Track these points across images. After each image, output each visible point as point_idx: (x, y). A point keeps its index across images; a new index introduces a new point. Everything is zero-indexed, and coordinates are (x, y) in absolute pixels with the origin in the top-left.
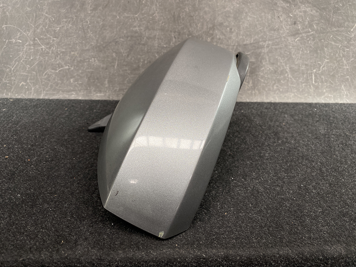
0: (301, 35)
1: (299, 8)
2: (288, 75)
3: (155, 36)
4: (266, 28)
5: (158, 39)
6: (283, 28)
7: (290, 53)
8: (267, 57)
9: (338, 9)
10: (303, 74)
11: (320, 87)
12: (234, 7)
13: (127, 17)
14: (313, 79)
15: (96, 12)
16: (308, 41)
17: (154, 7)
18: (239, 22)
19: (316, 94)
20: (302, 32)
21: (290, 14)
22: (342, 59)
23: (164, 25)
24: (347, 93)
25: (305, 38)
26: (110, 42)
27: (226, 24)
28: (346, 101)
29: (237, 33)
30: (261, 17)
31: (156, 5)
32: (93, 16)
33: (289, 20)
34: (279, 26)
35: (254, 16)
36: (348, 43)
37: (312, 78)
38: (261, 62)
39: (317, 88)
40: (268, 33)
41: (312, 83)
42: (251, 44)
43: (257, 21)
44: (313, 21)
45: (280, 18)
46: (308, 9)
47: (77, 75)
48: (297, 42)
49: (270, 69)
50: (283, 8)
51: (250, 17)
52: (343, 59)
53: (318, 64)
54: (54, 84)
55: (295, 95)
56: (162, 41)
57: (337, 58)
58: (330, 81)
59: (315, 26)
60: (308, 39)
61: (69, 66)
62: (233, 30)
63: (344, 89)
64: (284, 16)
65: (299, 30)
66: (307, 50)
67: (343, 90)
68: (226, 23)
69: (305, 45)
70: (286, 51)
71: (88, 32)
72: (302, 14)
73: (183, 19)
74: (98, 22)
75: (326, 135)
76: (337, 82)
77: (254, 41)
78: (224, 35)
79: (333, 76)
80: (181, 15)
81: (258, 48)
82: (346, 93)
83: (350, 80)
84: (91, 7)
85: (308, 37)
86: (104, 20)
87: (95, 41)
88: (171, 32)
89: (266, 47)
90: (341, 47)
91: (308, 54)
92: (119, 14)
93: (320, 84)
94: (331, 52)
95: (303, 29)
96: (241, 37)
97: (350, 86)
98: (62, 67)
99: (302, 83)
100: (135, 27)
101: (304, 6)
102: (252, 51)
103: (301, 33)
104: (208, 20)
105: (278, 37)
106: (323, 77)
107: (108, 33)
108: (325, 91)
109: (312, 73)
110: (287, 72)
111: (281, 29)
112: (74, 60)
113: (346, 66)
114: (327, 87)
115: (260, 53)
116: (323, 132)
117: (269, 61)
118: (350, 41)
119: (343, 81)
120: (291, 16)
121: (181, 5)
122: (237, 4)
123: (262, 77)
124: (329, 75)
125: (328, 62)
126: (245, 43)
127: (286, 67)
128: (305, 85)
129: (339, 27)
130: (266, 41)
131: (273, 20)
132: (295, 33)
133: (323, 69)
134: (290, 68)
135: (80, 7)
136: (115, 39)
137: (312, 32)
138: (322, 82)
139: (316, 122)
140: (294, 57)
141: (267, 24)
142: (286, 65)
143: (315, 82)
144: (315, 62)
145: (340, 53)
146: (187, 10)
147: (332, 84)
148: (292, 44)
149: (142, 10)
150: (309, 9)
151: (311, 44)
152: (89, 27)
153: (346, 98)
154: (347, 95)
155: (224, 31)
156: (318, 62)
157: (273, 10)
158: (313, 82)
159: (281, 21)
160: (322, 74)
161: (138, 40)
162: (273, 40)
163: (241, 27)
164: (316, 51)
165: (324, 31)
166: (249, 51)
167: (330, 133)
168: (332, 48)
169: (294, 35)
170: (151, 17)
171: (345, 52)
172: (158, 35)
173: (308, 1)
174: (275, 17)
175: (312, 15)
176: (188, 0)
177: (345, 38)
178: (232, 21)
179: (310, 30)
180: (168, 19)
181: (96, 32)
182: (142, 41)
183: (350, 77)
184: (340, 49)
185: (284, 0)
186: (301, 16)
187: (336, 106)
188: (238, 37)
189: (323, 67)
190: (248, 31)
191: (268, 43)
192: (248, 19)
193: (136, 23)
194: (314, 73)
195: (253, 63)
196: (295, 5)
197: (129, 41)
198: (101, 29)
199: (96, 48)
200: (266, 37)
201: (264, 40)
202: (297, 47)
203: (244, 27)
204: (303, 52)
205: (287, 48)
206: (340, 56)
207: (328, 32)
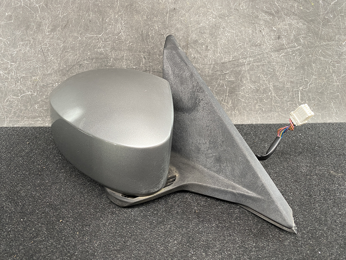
0: (286, 51)
1: (284, 20)
2: (271, 94)
3: (123, 56)
4: (247, 43)
5: (126, 60)
6: (266, 43)
7: (274, 70)
8: (248, 75)
9: (328, 21)
10: (288, 92)
12: (209, 22)
13: (90, 38)
14: (300, 97)
15: (55, 33)
17: (119, 25)
18: (216, 38)
20: (287, 47)
21: (273, 28)
22: (331, 75)
23: (132, 45)
25: (291, 53)
26: (74, 65)
28: (336, 120)
29: (214, 51)
30: (241, 32)
31: (121, 24)
32: (52, 38)
33: (272, 34)
34: (261, 41)
35: (233, 31)
36: (339, 57)
37: (298, 96)
38: (241, 81)
40: (248, 49)
41: (298, 101)
42: (230, 62)
43: (237, 36)
44: (299, 35)
45: (262, 33)
46: (294, 22)
47: (42, 100)
48: (281, 58)
49: (251, 87)
50: (266, 21)
51: (229, 32)
52: (333, 75)
53: (305, 81)
54: (17, 110)
55: (279, 115)
56: (131, 62)
57: (326, 74)
58: (319, 99)
59: (301, 40)
60: (294, 55)
61: (31, 92)
62: (209, 48)
64: (267, 30)
65: (284, 45)
66: (292, 66)
67: (332, 108)
68: (201, 40)
69: (290, 61)
70: (269, 68)
71: (48, 55)
72: (287, 27)
73: (153, 38)
74: (57, 44)
75: (307, 175)
76: (326, 99)
77: (232, 58)
78: (200, 53)
79: (322, 93)
80: (150, 34)
81: (238, 66)
82: (335, 111)
83: (340, 97)
84: (48, 27)
85: (293, 52)
86: (64, 42)
87: (57, 65)
88: (140, 52)
89: (247, 64)
90: (331, 62)
91: (293, 71)
92: (81, 34)
93: (307, 102)
94: (320, 68)
95: (289, 43)
96: (219, 54)
97: (340, 103)
98: (24, 92)
99: (287, 101)
100: (100, 48)
101: (289, 18)
102: (231, 69)
104: (181, 37)
105: (260, 53)
106: (310, 94)
107: (70, 55)
109: (298, 91)
110: (270, 91)
111: (263, 45)
112: (36, 85)
113: (336, 82)
114: (314, 105)
115: (240, 71)
116: (304, 170)
117: (251, 79)
118: (341, 55)
119: (332, 98)
120: (275, 29)
121: (149, 23)
122: (213, 18)
123: (243, 97)
124: (317, 92)
125: (316, 79)
126: (223, 61)
127: (269, 85)
128: (290, 104)
129: (328, 41)
130: (247, 58)
131: (254, 34)
132: (279, 49)
133: (311, 86)
134: (274, 86)
136: (79, 62)
137: (299, 47)
139: (299, 155)
140: (278, 74)
141: (247, 39)
142: (269, 82)
144: (302, 79)
145: (329, 69)
146: (157, 28)
147: (320, 102)
148: (276, 60)
149: (106, 29)
151: (297, 59)
152: (48, 50)
153: (335, 116)
154: (337, 113)
155: (199, 49)
156: (305, 78)
157: (254, 23)
158: (300, 101)
159: (263, 35)
160: (309, 91)
161: (104, 62)
162: (255, 56)
163: (219, 44)
164: (303, 68)
165: (312, 46)
166: (227, 70)
167: (313, 172)
168: (321, 64)
169: (278, 51)
170: (117, 37)
171: (335, 67)
172: (126, 56)
173: (293, 13)
174: (257, 31)
175: (298, 28)
176: (157, 17)
177: (336, 52)
178: (208, 37)
179: (296, 44)
180: (136, 38)
181: (57, 55)
182: (108, 62)
183: (340, 94)
184: (329, 64)
185: (266, 12)
186: (286, 30)
187: (324, 127)
188: (215, 55)
189: (311, 84)
190: (226, 48)
191: (249, 60)
192: (226, 35)
193: (100, 44)
194: (300, 91)
195: (233, 82)
196: (279, 18)
197: (94, 63)
198: (63, 51)
199: (59, 72)
200: (247, 53)
201: (244, 56)
202: (282, 63)
203: (221, 44)
204: (289, 68)
205: (270, 65)
206: (330, 72)
207: (316, 47)
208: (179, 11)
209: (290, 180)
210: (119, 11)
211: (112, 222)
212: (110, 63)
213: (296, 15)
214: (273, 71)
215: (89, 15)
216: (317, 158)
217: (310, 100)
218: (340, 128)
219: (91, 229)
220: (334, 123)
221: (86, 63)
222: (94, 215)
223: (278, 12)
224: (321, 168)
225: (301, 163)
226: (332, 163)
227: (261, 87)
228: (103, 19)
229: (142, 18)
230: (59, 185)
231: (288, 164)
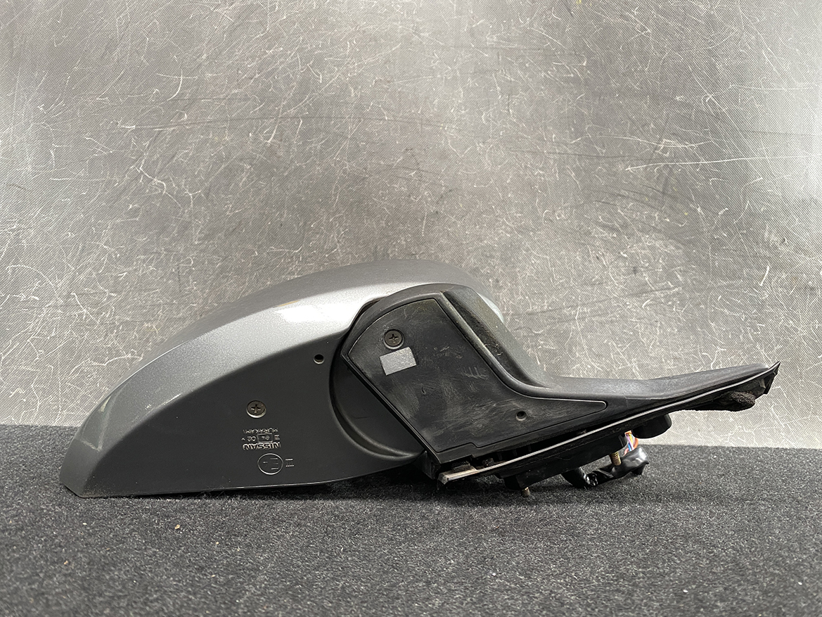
0: (653, 295)
1: (639, 240)
4: (575, 280)
6: (612, 280)
7: (636, 332)
8: (584, 342)
9: (721, 242)
12: (500, 239)
13: (276, 254)
15: (211, 242)
16: (671, 306)
17: (333, 235)
18: (514, 267)
19: (712, 428)
20: (653, 288)
21: (622, 253)
22: (755, 347)
24: (785, 425)
25: (663, 300)
27: (486, 270)
29: (511, 290)
30: (560, 258)
31: (339, 232)
32: (202, 251)
33: (621, 264)
34: (601, 277)
35: (545, 256)
36: (759, 310)
38: (570, 351)
40: (579, 291)
42: (544, 312)
43: (554, 265)
44: (673, 266)
45: (602, 261)
46: (658, 244)
48: (646, 309)
49: (592, 366)
50: (605, 241)
51: (537, 257)
53: (703, 356)
57: (743, 343)
59: (679, 276)
60: (670, 303)
61: (133, 353)
62: (501, 283)
63: (777, 416)
64: (610, 256)
65: (647, 284)
66: (671, 326)
67: (774, 418)
69: (664, 315)
70: (624, 327)
71: (188, 281)
73: (395, 259)
74: (211, 262)
77: (548, 306)
80: (389, 252)
81: (561, 321)
84: (200, 232)
85: (668, 298)
86: (225, 259)
87: (201, 301)
89: (578, 319)
90: (745, 320)
91: (674, 335)
92: (260, 246)
94: (727, 331)
96: (521, 297)
97: (788, 407)
98: (118, 354)
100: (292, 273)
101: (648, 236)
102: (548, 327)
105: (603, 297)
107: (230, 285)
108: (731, 419)
111: (606, 283)
112: (147, 341)
115: (567, 332)
117: (590, 349)
118: (762, 306)
120: (625, 255)
121: (391, 233)
122: (507, 232)
125: (724, 352)
126: (530, 310)
127: (631, 362)
129: (730, 278)
130: (577, 306)
131: (586, 263)
132: (641, 291)
134: (641, 366)
135: (178, 232)
137: (677, 289)
140: (644, 340)
141: (573, 271)
142: (629, 358)
144: (696, 353)
145: (746, 333)
146: (404, 243)
148: (637, 313)
149: (309, 241)
150: (661, 242)
151: (678, 312)
153: (786, 437)
154: (787, 431)
156: (701, 352)
157: (583, 244)
159: (604, 266)
162: (593, 304)
163: (519, 278)
164: (693, 329)
165: (702, 287)
166: (540, 327)
168: (726, 322)
169: (637, 295)
170: (327, 255)
171: (758, 331)
173: (653, 227)
174: (591, 258)
175: (668, 255)
176: (404, 223)
177: (751, 301)
178: (499, 265)
179: (670, 284)
181: (206, 281)
184: (743, 324)
185: (604, 226)
186: (645, 257)
188: (513, 297)
189: (716, 364)
190: (535, 286)
191: (581, 311)
192: (533, 262)
193: (294, 266)
195: (553, 354)
196: (630, 235)
198: (218, 275)
199: (201, 316)
200: (577, 298)
201: (571, 304)
202: (649, 320)
203: (524, 278)
204: (664, 331)
205: (626, 322)
206: (749, 339)
207: (710, 289)
208: (445, 217)
210: (338, 211)
213: (660, 231)
214: (634, 334)
215: (281, 216)
223: (625, 226)
227: (614, 367)
228: (305, 223)
229: (378, 223)
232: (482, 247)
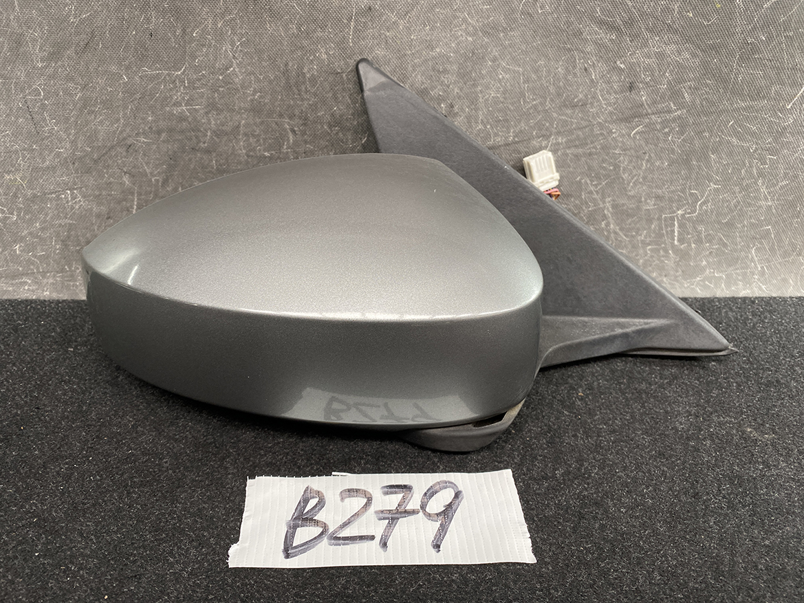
0: (647, 120)
1: (645, 45)
2: (608, 224)
3: (238, 127)
4: (552, 100)
5: (246, 134)
6: (599, 100)
7: (617, 167)
9: (754, 49)
10: (650, 221)
11: (692, 253)
12: (458, 44)
13: (152, 78)
14: (676, 234)
15: (59, 63)
16: (667, 134)
17: (227, 47)
18: (474, 85)
19: (680, 273)
20: (649, 111)
21: (618, 63)
22: (756, 183)
23: (260, 97)
24: (762, 268)
25: (658, 127)
26: (112, 147)
27: (437, 92)
28: (760, 289)
29: (468, 118)
30: (536, 71)
31: (233, 44)
32: (52, 77)
33: (615, 78)
34: (586, 96)
35: (517, 69)
36: (775, 140)
37: (673, 231)
39: (684, 255)
40: (555, 115)
41: (673, 244)
42: (508, 145)
43: (527, 81)
44: (682, 82)
45: (591, 75)
46: (670, 49)
47: (30, 233)
48: (635, 138)
50: (599, 45)
51: (506, 71)
52: (760, 183)
53: (691, 194)
56: (258, 141)
57: (743, 179)
58: (721, 239)
59: (686, 95)
60: (667, 130)
61: (3, 211)
62: (456, 109)
63: (756, 258)
64: (602, 66)
65: (642, 105)
66: (661, 158)
67: (752, 260)
68: (436, 90)
69: (656, 145)
70: (604, 161)
71: (44, 120)
72: (652, 61)
73: (313, 80)
74: (67, 92)
75: (688, 439)
76: (739, 239)
77: (514, 137)
79: (730, 225)
80: (305, 70)
82: (760, 269)
83: (773, 236)
84: (41, 48)
85: (665, 123)
86: (84, 87)
87: (68, 145)
88: (281, 116)
90: (755, 151)
91: (663, 170)
92: (128, 68)
93: (693, 245)
94: (728, 164)
95: (655, 102)
96: (480, 126)
97: (772, 249)
99: (645, 244)
100: (178, 104)
101: (657, 38)
103: (647, 114)
105: (584, 123)
106: (701, 228)
107: (101, 122)
108: (704, 263)
109: (672, 219)
110: (605, 217)
111: (592, 104)
112: (15, 196)
113: (766, 199)
114: (711, 253)
116: (682, 424)
118: (781, 134)
119: (754, 238)
120: (622, 66)
121: (305, 43)
122: (468, 34)
124: (719, 222)
125: (717, 190)
126: (491, 143)
127: (604, 202)
128: (651, 250)
129: (753, 99)
130: (550, 136)
131: (570, 77)
132: (631, 115)
133: (704, 207)
134: (615, 206)
135: (10, 50)
136: (124, 139)
137: (679, 112)
138: (699, 241)
139: (670, 384)
140: (625, 176)
141: (552, 89)
142: (603, 198)
143: (678, 241)
144: (683, 191)
145: (751, 166)
146: (324, 56)
147: (725, 245)
148: (623, 142)
149: (194, 57)
150: (673, 47)
151: (674, 142)
152: (43, 107)
153: (759, 280)
154: (762, 273)
156: (690, 189)
157: (569, 50)
158: (676, 242)
159: (592, 81)
160: (700, 220)
161: (190, 139)
162: (571, 132)
163: (481, 100)
164: (687, 162)
165: (713, 109)
167: (702, 430)
168: (730, 154)
169: (627, 120)
170: (221, 77)
171: (765, 163)
172: (246, 126)
173: (669, 26)
174: (577, 71)
175: (679, 65)
176: (323, 27)
177: (770, 127)
178: (455, 83)
179: (672, 105)
180: (270, 82)
181: (67, 119)
182: (200, 141)
183: (774, 227)
184: (751, 156)
185: (601, 23)
186: (648, 69)
187: (731, 309)
188: (471, 127)
189: (704, 203)
190: (499, 111)
191: (554, 141)
192: (501, 77)
193: (179, 94)
194: (678, 218)
196: (634, 37)
197: (164, 141)
198: (81, 110)
199: (74, 163)
200: (552, 125)
201: (544, 132)
202: (636, 151)
203: (487, 100)
204: (652, 164)
205: (608, 154)
206: (751, 174)
207: (722, 112)
208: (381, 15)
209: (648, 452)
210: (227, 11)
211: (198, 567)
212: (204, 143)
213: (675, 32)
214: (615, 169)
215: (148, 20)
216: (715, 393)
217: (702, 242)
218: (770, 312)
219: (141, 589)
220: (756, 298)
221: (144, 143)
222: (151, 549)
223: (630, 23)
224: (722, 419)
225: (674, 406)
226: (749, 406)
227: (584, 208)
228: (184, 31)
229: (287, 29)
230: (67, 463)
231: (644, 407)
232: (434, 58)
